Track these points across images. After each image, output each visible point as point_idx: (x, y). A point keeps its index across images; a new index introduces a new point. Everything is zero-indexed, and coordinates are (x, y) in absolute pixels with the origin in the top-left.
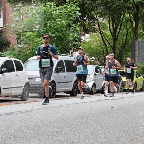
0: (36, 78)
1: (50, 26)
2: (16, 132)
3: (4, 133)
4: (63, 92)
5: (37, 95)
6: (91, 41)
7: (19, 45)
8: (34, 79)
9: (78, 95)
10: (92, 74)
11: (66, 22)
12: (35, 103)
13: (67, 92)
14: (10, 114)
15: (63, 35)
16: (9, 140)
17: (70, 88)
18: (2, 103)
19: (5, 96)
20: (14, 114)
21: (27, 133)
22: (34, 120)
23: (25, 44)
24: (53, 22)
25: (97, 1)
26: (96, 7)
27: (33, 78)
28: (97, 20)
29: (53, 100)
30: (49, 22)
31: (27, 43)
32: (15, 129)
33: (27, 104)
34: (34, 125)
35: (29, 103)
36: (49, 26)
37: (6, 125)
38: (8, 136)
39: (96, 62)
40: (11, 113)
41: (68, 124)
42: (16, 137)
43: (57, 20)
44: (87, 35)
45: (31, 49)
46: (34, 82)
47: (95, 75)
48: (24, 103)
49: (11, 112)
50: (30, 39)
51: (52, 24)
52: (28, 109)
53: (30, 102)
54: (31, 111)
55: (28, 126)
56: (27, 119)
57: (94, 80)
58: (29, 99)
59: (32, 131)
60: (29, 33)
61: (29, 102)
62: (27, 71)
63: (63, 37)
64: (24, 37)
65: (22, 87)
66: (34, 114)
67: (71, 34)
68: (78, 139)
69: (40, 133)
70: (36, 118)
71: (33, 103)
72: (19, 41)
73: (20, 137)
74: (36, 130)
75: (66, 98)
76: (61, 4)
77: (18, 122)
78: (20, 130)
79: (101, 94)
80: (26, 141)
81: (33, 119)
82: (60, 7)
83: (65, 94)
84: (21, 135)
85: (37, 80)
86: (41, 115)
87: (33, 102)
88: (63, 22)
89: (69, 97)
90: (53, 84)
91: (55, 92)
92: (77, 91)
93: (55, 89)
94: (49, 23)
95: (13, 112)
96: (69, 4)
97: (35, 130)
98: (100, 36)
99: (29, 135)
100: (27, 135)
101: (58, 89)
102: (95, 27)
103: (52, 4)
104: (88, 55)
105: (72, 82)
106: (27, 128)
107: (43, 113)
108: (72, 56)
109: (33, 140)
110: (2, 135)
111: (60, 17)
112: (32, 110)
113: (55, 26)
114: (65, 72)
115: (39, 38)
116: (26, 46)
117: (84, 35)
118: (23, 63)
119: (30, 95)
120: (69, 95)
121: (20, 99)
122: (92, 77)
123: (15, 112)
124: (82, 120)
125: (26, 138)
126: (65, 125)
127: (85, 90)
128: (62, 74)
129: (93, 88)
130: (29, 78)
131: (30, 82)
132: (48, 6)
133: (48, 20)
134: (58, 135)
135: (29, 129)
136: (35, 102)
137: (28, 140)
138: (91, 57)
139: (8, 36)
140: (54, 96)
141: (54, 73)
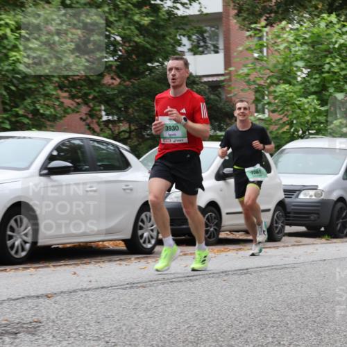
0: (300, 191)
2: (263, 314)
3: (237, 314)
5: (303, 229)
7: (260, 116)
8: (296, 194)
12: (299, 247)
14: (245, 271)
16: (250, 331)
18: (226, 247)
19: (230, 231)
20: (255, 272)
21: (288, 318)
22: (302, 287)
23: (273, 111)
24: (338, 60)
27: (294, 191)
29: (342, 242)
30: (328, 60)
31: (279, 109)
32: (260, 306)
33: (280, 249)
34: (302, 300)
35: (286, 248)
36: (330, 69)
37: (238, 296)
38: (247, 321)
40: (247, 269)
42: (264, 324)
45: (288, 124)
46: (297, 200)
48: (274, 247)
49: (248, 267)
50: (285, 99)
51: (334, 64)
52: (287, 261)
53: (287, 246)
54: (293, 267)
55: (289, 302)
56: (286, 284)
58: (285, 239)
59: (298, 313)
60: (283, 87)
61: (286, 244)
62: (280, 175)
64: (271, 97)
65: (269, 210)
66: (301, 274)
69: (318, 319)
70: (305, 283)
71: (296, 247)
72: (260, 106)
73: (273, 327)
74: (309, 310)
77: (267, 291)
78: (273, 309)
80: (288, 336)
81: (300, 285)
84: (274, 321)
85: (302, 196)
86: (318, 276)
87: (294, 245)
90: (340, 205)
93: (346, 217)
94: (329, 63)
95: (251, 268)
97: (306, 311)
99: (293, 322)
100: (290, 321)
106: (288, 305)
107: (323, 273)
109: (304, 333)
110: (233, 320)
112: (296, 265)
113: (342, 69)
115: (306, 98)
116: (276, 116)
118: (272, 155)
119: (288, 229)
123: (257, 268)
125: (288, 328)
130: (285, 191)
131: (287, 200)
132: (323, 24)
133: (326, 56)
135: (293, 307)
136: (298, 245)
137: (292, 333)
139: (236, 95)
140: (343, 233)
141: (344, 179)
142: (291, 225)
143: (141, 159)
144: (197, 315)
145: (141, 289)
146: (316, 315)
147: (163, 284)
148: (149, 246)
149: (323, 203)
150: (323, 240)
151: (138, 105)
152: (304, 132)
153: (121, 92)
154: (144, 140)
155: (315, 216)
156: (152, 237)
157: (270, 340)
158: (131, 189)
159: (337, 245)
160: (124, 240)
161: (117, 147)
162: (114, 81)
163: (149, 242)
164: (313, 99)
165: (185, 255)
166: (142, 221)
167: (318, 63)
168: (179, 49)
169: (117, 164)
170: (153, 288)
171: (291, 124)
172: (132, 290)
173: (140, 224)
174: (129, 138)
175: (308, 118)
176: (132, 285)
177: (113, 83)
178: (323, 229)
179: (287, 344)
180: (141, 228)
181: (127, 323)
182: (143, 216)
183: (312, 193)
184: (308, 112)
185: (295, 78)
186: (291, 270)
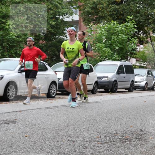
0: (102, 78)
1: (113, 40)
2: (89, 117)
3: (81, 117)
4: (122, 89)
5: (103, 90)
6: (144, 50)
8: (101, 79)
9: (134, 91)
10: (145, 75)
11: (126, 36)
12: (102, 96)
13: (126, 89)
15: (123, 46)
16: (85, 123)
17: (128, 86)
21: (97, 118)
22: (102, 109)
23: (95, 52)
24: (116, 36)
25: (149, 20)
26: (149, 24)
27: (101, 78)
28: (150, 35)
29: (116, 94)
30: (113, 36)
32: (88, 114)
33: (96, 97)
34: (102, 113)
37: (82, 111)
38: (84, 119)
39: (148, 67)
41: (127, 113)
42: (89, 120)
43: (119, 34)
44: (141, 46)
46: (102, 81)
47: (147, 76)
48: (94, 96)
50: (99, 48)
51: (115, 38)
52: (97, 100)
53: (98, 96)
54: (99, 102)
55: (98, 113)
56: (97, 108)
57: (146, 80)
58: (97, 93)
59: (100, 117)
60: (98, 44)
62: (96, 73)
63: (123, 47)
64: (94, 47)
65: (92, 84)
66: (102, 104)
67: (130, 45)
68: (135, 124)
70: (103, 107)
73: (92, 121)
74: (104, 116)
75: (125, 93)
76: (122, 23)
78: (92, 115)
79: (152, 90)
80: (97, 124)
82: (121, 25)
83: (124, 90)
84: (93, 119)
85: (103, 80)
86: (107, 105)
87: (100, 95)
88: (124, 36)
89: (128, 93)
90: (115, 82)
91: (117, 89)
92: (133, 88)
93: (117, 86)
96: (129, 23)
98: (151, 47)
101: (119, 86)
102: (148, 40)
103: (115, 23)
104: (142, 61)
105: (129, 81)
107: (109, 104)
108: (129, 61)
109: (102, 123)
110: (79, 119)
111: (121, 32)
113: (117, 39)
114: (124, 73)
115: (106, 48)
116: (96, 54)
117: (139, 46)
118: (94, 66)
119: (98, 90)
120: (127, 91)
121: (91, 93)
122: (145, 78)
124: (137, 110)
126: (125, 114)
127: (140, 88)
128: (122, 75)
129: (146, 86)
130: (98, 78)
131: (98, 81)
132: (112, 24)
133: (112, 35)
134: (120, 120)
135: (99, 115)
138: (144, 63)
140: (116, 91)
141: (116, 74)
142: (99, 89)
143: (51, 67)
144: (68, 117)
145: (50, 109)
146: (106, 117)
147: (57, 107)
148: (54, 95)
149: (110, 82)
150: (110, 94)
151: (51, 50)
152: (104, 59)
153: (46, 46)
154: (53, 61)
155: (107, 86)
156: (55, 93)
157: (91, 125)
158: (48, 77)
159: (114, 95)
160: (45, 94)
161: (44, 63)
162: (43, 42)
163: (54, 94)
164: (108, 49)
165: (65, 98)
166: (51, 87)
167: (109, 37)
168: (65, 32)
169: (43, 69)
170: (54, 109)
171: (101, 56)
172: (47, 110)
173: (51, 88)
174: (48, 60)
175: (106, 55)
176: (47, 108)
177: (43, 43)
178: (109, 90)
179: (96, 126)
180: (51, 90)
181: (45, 120)
182: (52, 86)
183: (106, 78)
184: (106, 53)
185: (102, 42)
186: (98, 103)
